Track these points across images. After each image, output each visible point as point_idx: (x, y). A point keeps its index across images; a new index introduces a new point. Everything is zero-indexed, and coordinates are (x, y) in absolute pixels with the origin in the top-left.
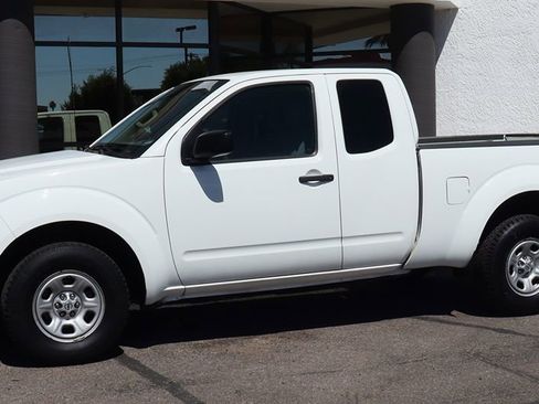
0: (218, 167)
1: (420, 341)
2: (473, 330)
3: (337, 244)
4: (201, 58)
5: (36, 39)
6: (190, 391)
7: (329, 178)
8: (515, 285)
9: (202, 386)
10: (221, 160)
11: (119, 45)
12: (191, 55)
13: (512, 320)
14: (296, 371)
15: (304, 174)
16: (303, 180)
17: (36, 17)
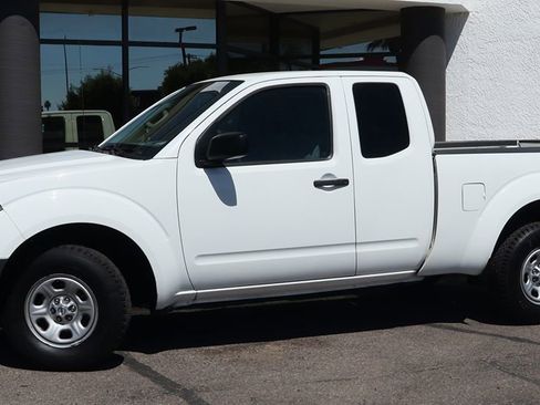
0: (232, 170)
1: (435, 349)
2: (488, 339)
3: (351, 250)
4: (203, 59)
5: (41, 37)
6: (204, 398)
7: (344, 183)
8: (529, 293)
9: (217, 393)
10: (235, 163)
11: (125, 44)
12: (189, 56)
13: (526, 328)
14: (311, 378)
15: (319, 179)
16: (318, 184)
17: (41, 15)
